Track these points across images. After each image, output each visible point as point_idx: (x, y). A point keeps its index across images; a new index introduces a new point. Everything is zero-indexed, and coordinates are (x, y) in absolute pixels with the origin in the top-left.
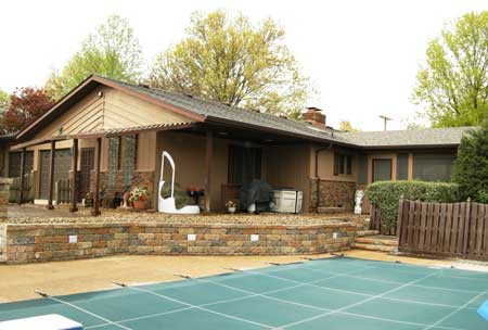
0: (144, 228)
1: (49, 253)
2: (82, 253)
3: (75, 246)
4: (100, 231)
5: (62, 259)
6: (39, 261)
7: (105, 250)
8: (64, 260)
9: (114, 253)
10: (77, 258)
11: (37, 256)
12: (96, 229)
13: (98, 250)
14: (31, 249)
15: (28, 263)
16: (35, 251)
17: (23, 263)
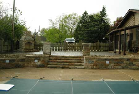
0: (135, 60)
1: (98, 67)
2: (110, 67)
3: (108, 65)
4: (117, 60)
5: (103, 68)
6: (95, 69)
7: (120, 67)
8: (104, 69)
9: (123, 68)
10: (109, 69)
11: (94, 67)
12: (116, 60)
13: (117, 67)
14: (93, 65)
15: (91, 69)
16: (94, 66)
17: (90, 69)
